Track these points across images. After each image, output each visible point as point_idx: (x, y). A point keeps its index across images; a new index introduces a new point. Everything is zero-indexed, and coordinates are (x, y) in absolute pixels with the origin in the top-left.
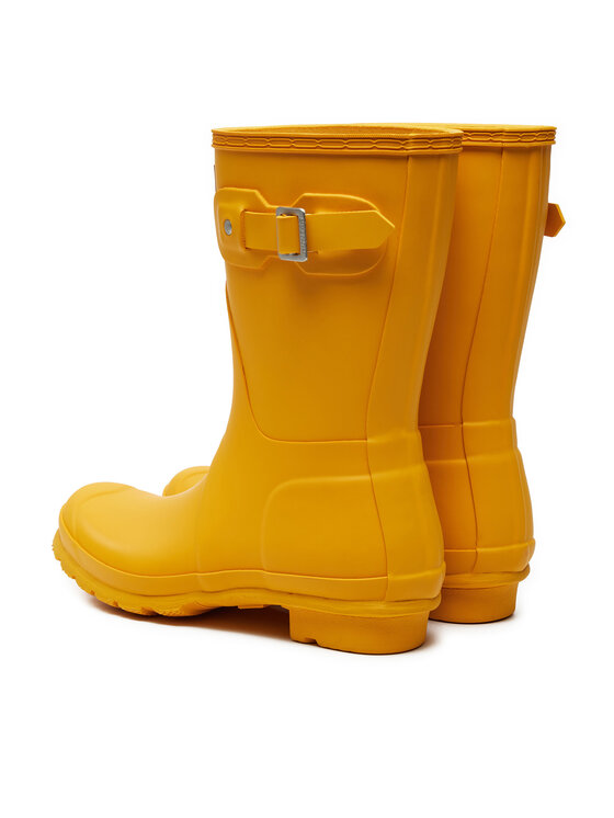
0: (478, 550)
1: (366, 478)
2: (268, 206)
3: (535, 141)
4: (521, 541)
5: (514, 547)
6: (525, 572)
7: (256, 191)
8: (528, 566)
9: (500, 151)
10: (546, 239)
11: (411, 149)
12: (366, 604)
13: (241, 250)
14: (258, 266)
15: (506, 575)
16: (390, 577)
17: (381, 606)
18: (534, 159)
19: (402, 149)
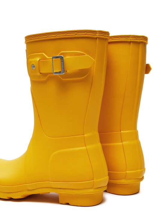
0: (127, 172)
1: (84, 148)
2: (48, 58)
3: (141, 39)
4: (141, 169)
5: (139, 171)
6: (142, 178)
7: (43, 53)
8: (143, 176)
9: (130, 42)
10: (146, 75)
11: (98, 35)
12: (87, 190)
13: (39, 74)
14: (44, 79)
15: (136, 180)
16: (95, 180)
17: (92, 190)
18: (141, 46)
19: (95, 35)
